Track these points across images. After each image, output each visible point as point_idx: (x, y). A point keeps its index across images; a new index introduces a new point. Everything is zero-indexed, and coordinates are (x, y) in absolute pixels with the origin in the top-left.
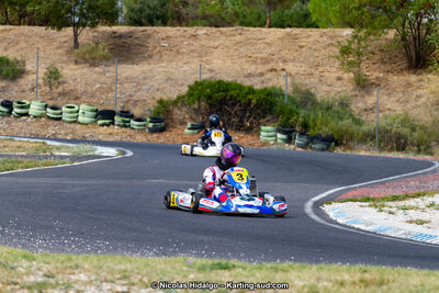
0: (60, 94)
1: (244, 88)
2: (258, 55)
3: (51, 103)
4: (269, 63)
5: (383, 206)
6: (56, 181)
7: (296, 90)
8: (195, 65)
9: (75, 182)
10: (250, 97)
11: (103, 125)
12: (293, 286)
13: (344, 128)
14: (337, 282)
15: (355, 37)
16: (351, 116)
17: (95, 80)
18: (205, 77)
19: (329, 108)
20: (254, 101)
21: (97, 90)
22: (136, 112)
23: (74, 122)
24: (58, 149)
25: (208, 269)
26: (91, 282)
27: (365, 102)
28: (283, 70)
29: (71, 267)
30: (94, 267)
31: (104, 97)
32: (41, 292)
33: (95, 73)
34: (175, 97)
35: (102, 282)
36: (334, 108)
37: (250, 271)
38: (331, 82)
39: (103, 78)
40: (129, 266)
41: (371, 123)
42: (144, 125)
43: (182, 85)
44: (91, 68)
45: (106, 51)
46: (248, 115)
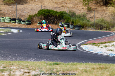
1: (55, 11)
2: (58, 2)
4: (61, 4)
5: (99, 46)
7: (70, 12)
8: (40, 5)
9: (6, 40)
10: (56, 14)
11: (13, 23)
12: (79, 69)
13: (84, 23)
14: (92, 68)
16: (86, 19)
17: (10, 10)
18: (43, 8)
19: (80, 17)
20: (57, 15)
21: (11, 13)
22: (23, 19)
23: (4, 22)
25: (52, 65)
26: (17, 69)
27: (90, 15)
28: (66, 6)
29: (11, 65)
30: (18, 65)
31: (13, 15)
32: (2, 72)
33: (10, 7)
34: (34, 14)
35: (20, 69)
36: (81, 17)
37: (65, 65)
38: (80, 10)
39: (12, 9)
40: (28, 64)
41: (92, 21)
42: (25, 23)
43: (36, 11)
44: (9, 6)
45: (13, 1)
46: (56, 19)
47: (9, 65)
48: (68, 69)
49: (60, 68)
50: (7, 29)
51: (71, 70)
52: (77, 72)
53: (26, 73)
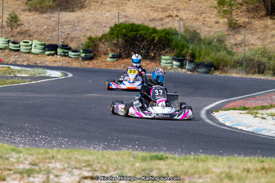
0: (19, 33)
1: (150, 29)
2: (158, 6)
3: (12, 39)
4: (166, 11)
5: (257, 113)
6: (21, 94)
7: (186, 30)
8: (115, 12)
9: (34, 95)
10: (154, 35)
11: (49, 55)
12: (213, 172)
13: (221, 57)
14: (245, 170)
16: (225, 49)
17: (43, 23)
18: (122, 21)
19: (210, 43)
20: (157, 38)
21: (44, 30)
22: (73, 45)
23: (29, 52)
24: (19, 71)
25: (148, 160)
26: (64, 169)
27: (235, 39)
28: (177, 16)
29: (49, 158)
30: (65, 158)
31: (50, 35)
32: (29, 176)
33: (43, 18)
34: (100, 35)
35: (72, 169)
36: (213, 43)
37: (179, 161)
38: (211, 25)
39: (49, 22)
40: (90, 158)
41: (240, 54)
42: (79, 55)
43: (105, 27)
44: (41, 15)
45: (51, 2)
46: (152, 48)
47: (45, 159)
48: (187, 171)
49: (167, 167)
50: (36, 69)
51: (193, 174)
52: (207, 178)
53: (85, 178)
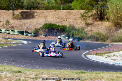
1: (57, 25)
2: (60, 17)
4: (62, 19)
8: (44, 20)
11: (21, 35)
13: (83, 36)
15: (85, 12)
16: (84, 32)
18: (47, 22)
19: (79, 30)
20: (60, 29)
21: (19, 26)
22: (29, 31)
23: (13, 34)
27: (88, 29)
28: (67, 21)
31: (21, 28)
34: (39, 28)
38: (79, 24)
39: (20, 23)
41: (90, 34)
42: (31, 35)
43: (41, 25)
45: (21, 16)
46: (58, 32)
